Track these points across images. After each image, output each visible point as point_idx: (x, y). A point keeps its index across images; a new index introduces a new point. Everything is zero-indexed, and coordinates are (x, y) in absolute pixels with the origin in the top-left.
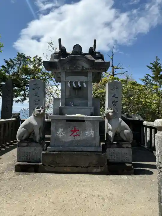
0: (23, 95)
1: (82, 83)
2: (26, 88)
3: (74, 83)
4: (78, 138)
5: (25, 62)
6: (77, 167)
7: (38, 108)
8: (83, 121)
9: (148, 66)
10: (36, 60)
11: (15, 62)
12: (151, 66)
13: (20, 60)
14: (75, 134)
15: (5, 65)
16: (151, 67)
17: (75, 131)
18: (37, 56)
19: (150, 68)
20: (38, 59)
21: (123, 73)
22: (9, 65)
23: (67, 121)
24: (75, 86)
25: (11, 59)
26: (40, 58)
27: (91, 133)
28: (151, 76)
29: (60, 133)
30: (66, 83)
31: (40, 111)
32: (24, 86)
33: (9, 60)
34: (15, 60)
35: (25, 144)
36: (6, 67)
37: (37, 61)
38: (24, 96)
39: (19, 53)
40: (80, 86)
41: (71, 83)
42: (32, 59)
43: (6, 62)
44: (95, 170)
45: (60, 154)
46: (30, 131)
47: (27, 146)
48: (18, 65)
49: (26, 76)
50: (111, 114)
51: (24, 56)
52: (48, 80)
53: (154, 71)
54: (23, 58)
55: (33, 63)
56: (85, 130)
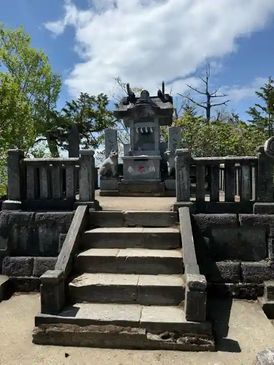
0: (84, 143)
1: (149, 129)
2: (88, 134)
3: (141, 130)
4: (144, 173)
5: (89, 103)
6: (143, 193)
7: (113, 151)
8: (147, 160)
9: (256, 92)
10: (101, 99)
11: (78, 103)
12: (262, 91)
13: (83, 101)
14: (141, 170)
15: (67, 108)
16: (261, 93)
17: (141, 168)
18: (102, 94)
19: (261, 95)
20: (103, 98)
21: (224, 103)
22: (72, 108)
23: (135, 160)
24: (142, 132)
25: (73, 101)
26: (105, 96)
27: (153, 169)
28: (261, 107)
29: (130, 169)
30: (135, 129)
31: (114, 154)
32: (87, 131)
33: (71, 102)
34: (78, 102)
35: (105, 178)
36: (68, 110)
37: (103, 100)
38: (86, 144)
39: (82, 93)
40: (147, 131)
41: (139, 129)
42: (96, 99)
43: (69, 104)
44: (156, 194)
45: (130, 184)
46: (109, 169)
47: (107, 179)
48: (81, 108)
49: (89, 120)
50: (168, 154)
51: (87, 97)
52: (116, 122)
53: (266, 99)
54: (86, 99)
55: (98, 103)
56: (148, 167)
